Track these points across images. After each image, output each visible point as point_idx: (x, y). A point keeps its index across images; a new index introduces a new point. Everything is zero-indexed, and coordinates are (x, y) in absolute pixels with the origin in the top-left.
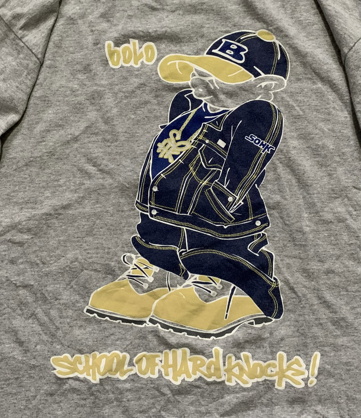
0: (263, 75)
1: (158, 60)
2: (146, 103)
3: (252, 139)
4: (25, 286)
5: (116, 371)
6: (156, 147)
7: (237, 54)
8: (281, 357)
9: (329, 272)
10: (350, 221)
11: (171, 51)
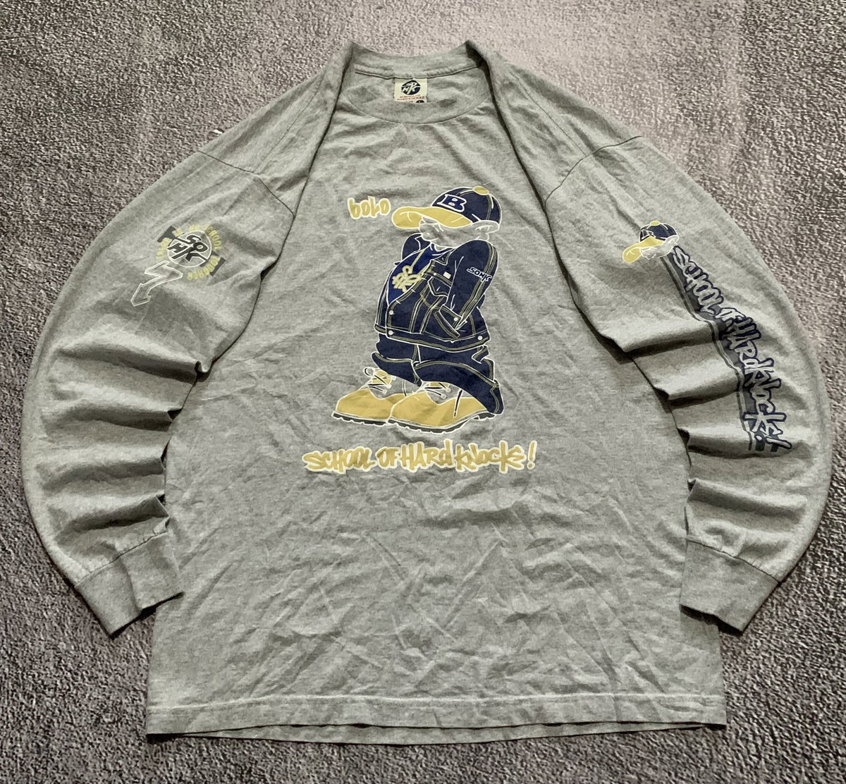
0: (480, 221)
1: (392, 212)
2: (382, 245)
3: (473, 271)
4: (280, 397)
5: (360, 464)
6: (391, 280)
7: (458, 205)
8: (503, 445)
9: (541, 374)
10: (557, 333)
11: (403, 205)
